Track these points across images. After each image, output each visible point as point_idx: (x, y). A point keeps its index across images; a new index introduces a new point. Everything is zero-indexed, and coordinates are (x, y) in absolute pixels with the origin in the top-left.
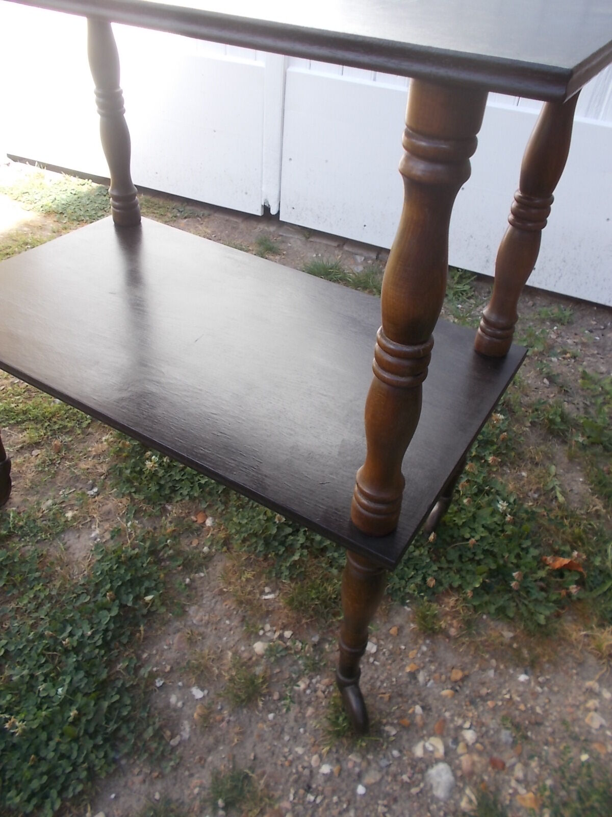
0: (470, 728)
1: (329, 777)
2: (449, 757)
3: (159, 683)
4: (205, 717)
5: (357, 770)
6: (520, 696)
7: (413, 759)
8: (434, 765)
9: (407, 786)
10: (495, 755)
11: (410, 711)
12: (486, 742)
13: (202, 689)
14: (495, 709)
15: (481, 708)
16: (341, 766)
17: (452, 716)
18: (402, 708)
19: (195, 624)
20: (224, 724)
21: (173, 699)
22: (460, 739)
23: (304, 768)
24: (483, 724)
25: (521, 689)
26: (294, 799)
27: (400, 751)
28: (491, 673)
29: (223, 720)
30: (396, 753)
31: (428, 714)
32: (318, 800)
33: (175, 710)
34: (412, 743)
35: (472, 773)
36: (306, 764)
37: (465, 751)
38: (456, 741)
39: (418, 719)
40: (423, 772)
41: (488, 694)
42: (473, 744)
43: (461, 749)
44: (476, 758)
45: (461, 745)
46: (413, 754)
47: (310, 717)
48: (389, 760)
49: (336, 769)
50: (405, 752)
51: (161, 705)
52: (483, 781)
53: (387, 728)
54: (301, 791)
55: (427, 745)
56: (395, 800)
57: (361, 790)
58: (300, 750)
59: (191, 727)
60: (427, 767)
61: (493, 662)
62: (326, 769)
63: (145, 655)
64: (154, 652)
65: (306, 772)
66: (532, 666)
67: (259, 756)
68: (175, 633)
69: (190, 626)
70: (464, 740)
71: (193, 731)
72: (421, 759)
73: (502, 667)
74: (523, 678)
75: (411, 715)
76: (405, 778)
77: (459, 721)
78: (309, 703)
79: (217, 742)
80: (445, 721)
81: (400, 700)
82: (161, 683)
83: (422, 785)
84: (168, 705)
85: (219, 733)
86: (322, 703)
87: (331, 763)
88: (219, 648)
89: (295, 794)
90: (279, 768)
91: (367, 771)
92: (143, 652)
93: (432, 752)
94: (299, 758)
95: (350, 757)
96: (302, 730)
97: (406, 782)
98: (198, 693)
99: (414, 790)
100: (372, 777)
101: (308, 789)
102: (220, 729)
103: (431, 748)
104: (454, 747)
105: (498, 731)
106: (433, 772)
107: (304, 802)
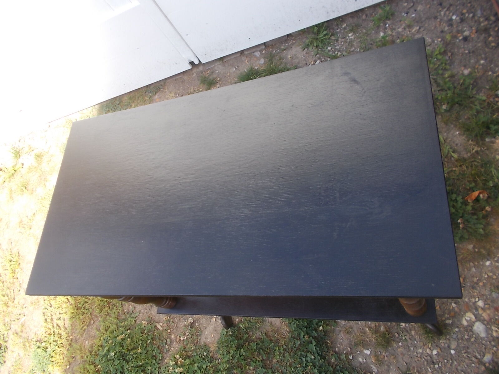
0: (479, 300)
1: (438, 354)
2: (478, 318)
3: (351, 357)
4: (378, 360)
5: (446, 345)
6: (491, 273)
7: (464, 328)
8: (474, 325)
9: (468, 340)
10: (495, 305)
11: (451, 308)
12: (489, 302)
13: (368, 350)
14: (484, 285)
15: (478, 288)
16: (439, 347)
17: (469, 299)
18: (447, 308)
19: (344, 325)
20: (386, 358)
21: (361, 360)
22: (478, 307)
23: (427, 356)
24: (483, 295)
25: (490, 269)
26: (431, 370)
27: (458, 327)
28: (474, 269)
29: (384, 357)
30: (457, 329)
31: (459, 305)
32: (440, 365)
33: (365, 363)
34: (460, 321)
35: (490, 319)
36: (426, 355)
37: (483, 311)
38: (477, 309)
39: (456, 309)
40: (471, 331)
41: (477, 280)
42: (484, 306)
43: (480, 312)
44: (488, 312)
45: (480, 310)
46: (463, 325)
47: (414, 335)
48: (456, 334)
49: (439, 350)
50: (460, 327)
51: (358, 365)
52: (496, 319)
53: (447, 322)
54: (432, 366)
55: (466, 318)
56: (468, 348)
57: (453, 352)
58: (420, 351)
59: (375, 366)
60: (472, 327)
61: (472, 264)
62: (435, 352)
63: (337, 349)
64: (339, 346)
65: (429, 358)
66: (489, 255)
67: (407, 362)
68: (340, 333)
69: (343, 327)
70: (479, 306)
71: (377, 367)
72: (468, 325)
73: (476, 263)
74: (488, 263)
75: (452, 309)
76: (466, 337)
77: (473, 300)
78: (411, 330)
79: (388, 366)
80: (467, 303)
81: (444, 305)
82: (352, 356)
83: (474, 336)
84: (361, 363)
85: (387, 362)
86: (415, 326)
87: (435, 349)
88: (361, 329)
89: (430, 368)
90: (418, 362)
91: (450, 343)
92: (335, 348)
93: (470, 320)
94: (422, 353)
95: (440, 342)
96: (415, 342)
97: (468, 338)
98: (368, 352)
99: (473, 340)
100: (454, 345)
101: (433, 363)
102: (386, 361)
103: (469, 319)
104: (477, 312)
105: (490, 295)
106: (475, 328)
107: (435, 369)
